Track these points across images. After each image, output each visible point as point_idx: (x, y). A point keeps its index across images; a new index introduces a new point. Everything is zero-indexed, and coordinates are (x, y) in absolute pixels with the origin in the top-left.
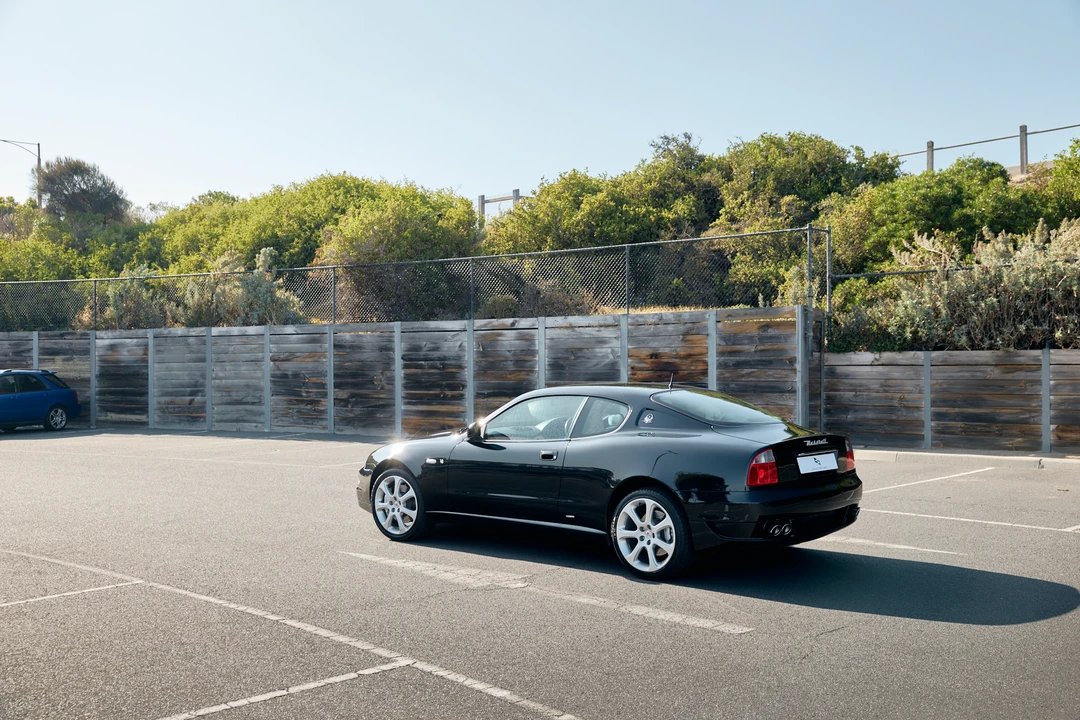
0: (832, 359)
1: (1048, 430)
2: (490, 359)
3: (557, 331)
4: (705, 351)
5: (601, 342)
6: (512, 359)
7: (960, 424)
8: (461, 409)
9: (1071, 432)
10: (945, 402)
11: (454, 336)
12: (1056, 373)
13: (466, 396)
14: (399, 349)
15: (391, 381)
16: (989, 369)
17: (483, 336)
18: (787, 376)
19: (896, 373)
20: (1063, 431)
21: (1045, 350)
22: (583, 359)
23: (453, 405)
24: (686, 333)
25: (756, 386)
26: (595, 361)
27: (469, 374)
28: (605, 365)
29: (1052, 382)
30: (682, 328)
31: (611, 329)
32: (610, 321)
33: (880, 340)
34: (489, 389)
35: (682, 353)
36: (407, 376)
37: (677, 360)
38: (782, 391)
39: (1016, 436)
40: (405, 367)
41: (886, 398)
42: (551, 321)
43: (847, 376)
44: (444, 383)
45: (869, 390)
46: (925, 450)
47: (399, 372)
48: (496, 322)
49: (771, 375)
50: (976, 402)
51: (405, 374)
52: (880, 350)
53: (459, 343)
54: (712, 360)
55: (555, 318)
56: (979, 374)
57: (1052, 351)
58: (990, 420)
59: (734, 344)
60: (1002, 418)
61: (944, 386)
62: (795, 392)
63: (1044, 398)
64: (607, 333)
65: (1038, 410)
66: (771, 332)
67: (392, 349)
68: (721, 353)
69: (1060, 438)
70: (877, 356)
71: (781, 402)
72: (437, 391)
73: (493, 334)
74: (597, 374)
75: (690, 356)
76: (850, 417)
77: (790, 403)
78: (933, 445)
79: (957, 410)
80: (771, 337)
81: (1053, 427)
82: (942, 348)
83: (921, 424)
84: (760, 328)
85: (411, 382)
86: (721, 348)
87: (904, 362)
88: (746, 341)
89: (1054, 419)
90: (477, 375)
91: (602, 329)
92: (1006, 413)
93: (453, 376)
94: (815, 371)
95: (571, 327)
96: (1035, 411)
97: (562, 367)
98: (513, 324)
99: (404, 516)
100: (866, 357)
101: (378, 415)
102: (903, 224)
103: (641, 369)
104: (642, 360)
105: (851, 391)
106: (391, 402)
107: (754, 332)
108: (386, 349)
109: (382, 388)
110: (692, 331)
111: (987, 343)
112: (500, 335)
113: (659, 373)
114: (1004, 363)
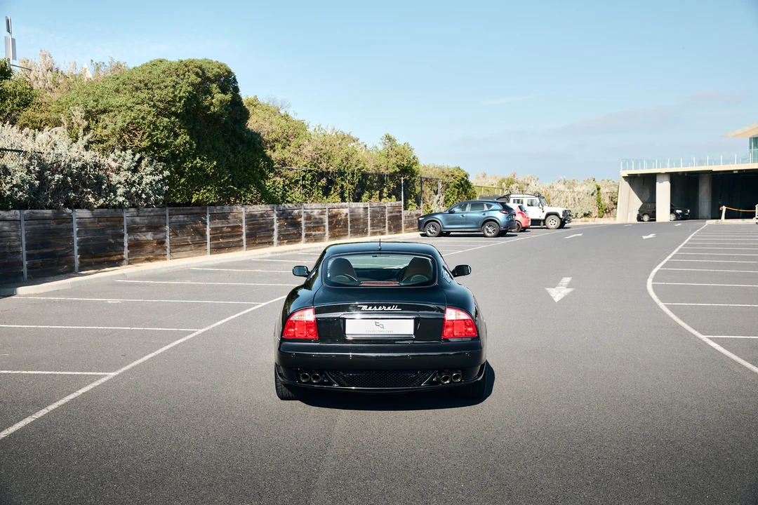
1: (77, 259)
7: (40, 261)
9: (86, 258)
10: (32, 246)
12: (78, 223)
16: (52, 222)
19: (6, 227)
20: (83, 258)
21: (73, 209)
29: (77, 229)
39: (65, 264)
41: (1, 246)
50: (46, 244)
56: (47, 225)
57: (76, 210)
58: (52, 255)
60: (59, 254)
61: (31, 235)
63: (75, 239)
69: (82, 262)
79: (38, 251)
81: (79, 256)
82: (28, 208)
83: (21, 264)
87: (9, 218)
89: (80, 251)
92: (60, 250)
96: (71, 248)
114: (58, 218)
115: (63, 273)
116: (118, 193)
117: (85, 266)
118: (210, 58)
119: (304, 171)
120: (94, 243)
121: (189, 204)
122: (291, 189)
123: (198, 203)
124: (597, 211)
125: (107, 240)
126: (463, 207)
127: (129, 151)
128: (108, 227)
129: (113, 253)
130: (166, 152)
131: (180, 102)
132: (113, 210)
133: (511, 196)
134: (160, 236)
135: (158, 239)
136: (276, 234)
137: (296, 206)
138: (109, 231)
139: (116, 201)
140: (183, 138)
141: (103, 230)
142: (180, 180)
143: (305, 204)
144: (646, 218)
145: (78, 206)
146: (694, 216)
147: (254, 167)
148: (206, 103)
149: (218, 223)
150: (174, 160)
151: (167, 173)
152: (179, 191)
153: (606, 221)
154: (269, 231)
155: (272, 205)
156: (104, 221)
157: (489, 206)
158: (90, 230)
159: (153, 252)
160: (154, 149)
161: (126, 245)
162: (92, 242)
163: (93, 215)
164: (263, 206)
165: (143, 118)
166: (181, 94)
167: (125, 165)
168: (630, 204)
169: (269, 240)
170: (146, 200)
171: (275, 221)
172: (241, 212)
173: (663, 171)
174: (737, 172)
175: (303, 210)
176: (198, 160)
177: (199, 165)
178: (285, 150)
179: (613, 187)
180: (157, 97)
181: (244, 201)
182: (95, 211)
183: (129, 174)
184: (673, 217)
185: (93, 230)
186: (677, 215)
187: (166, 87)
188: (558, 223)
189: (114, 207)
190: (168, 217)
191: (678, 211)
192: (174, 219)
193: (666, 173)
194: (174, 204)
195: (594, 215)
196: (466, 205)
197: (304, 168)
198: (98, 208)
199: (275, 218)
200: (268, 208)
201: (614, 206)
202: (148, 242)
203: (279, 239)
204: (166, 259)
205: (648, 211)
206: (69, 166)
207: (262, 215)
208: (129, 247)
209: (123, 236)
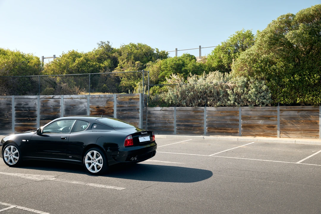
0: (150, 109)
1: (206, 128)
2: (45, 108)
3: (68, 99)
4: (113, 106)
5: (81, 103)
6: (52, 108)
7: (184, 127)
8: (35, 124)
9: (211, 129)
10: (180, 121)
11: (33, 100)
12: (207, 113)
13: (37, 120)
14: (14, 104)
15: (11, 115)
16: (191, 112)
17: (43, 101)
18: (137, 114)
19: (167, 113)
20: (209, 129)
21: (205, 107)
22: (75, 108)
23: (33, 122)
24: (107, 101)
25: (128, 117)
26: (79, 109)
27: (38, 113)
28: (82, 110)
29: (207, 116)
30: (106, 99)
31: (84, 99)
32: (84, 97)
33: (163, 104)
34: (44, 117)
35: (106, 106)
36: (16, 113)
37: (105, 109)
38: (135, 118)
39: (198, 130)
40: (16, 110)
41: (164, 120)
42: (65, 96)
43: (153, 114)
44: (29, 115)
45: (159, 118)
46: (174, 134)
47: (14, 112)
48: (47, 96)
49: (132, 113)
50: (188, 121)
51: (16, 112)
52: (162, 106)
53: (35, 103)
54: (115, 109)
55: (67, 95)
56: (188, 113)
57: (207, 107)
58: (191, 126)
59: (121, 104)
60: (195, 125)
61: (180, 117)
62: (139, 118)
63: (205, 120)
64: (83, 100)
65: (203, 123)
66: (132, 101)
67: (11, 104)
68: (118, 107)
69: (208, 131)
70: (162, 108)
71: (135, 121)
72: (27, 118)
73: (47, 100)
74: (80, 113)
75: (108, 107)
76: (154, 125)
77: (138, 122)
78: (176, 133)
79: (183, 123)
80: (132, 102)
81: (207, 128)
82: (179, 106)
83: (173, 127)
84: (129, 100)
85: (18, 115)
86: (117, 105)
87: (169, 110)
88: (125, 103)
89: (207, 126)
90: (41, 113)
91: (82, 99)
92: (195, 124)
93: (32, 113)
94: (145, 112)
95: (72, 98)
96: (202, 124)
97: (69, 111)
98: (53, 97)
99: (14, 159)
100: (159, 108)
101: (6, 126)
102: (169, 71)
103: (94, 111)
104: (94, 109)
105: (155, 118)
106: (11, 122)
107: (128, 101)
108: (9, 104)
109: (7, 117)
110: (109, 100)
111: (191, 105)
112: (48, 100)
113: (99, 113)
114: (196, 111)
115: (196, 134)
117: (209, 133)
120: (217, 123)
125: (226, 122)
128: (227, 115)
129: (230, 129)
134: (270, 123)
135: (269, 125)
138: (228, 118)
141: (223, 117)
156: (225, 113)
158: (215, 116)
159: (263, 131)
161: (241, 125)
162: (216, 122)
163: (217, 109)
182: (219, 108)
185: (217, 117)
189: (230, 106)
190: (279, 112)
192: (285, 113)
202: (259, 126)
204: (276, 137)
208: (243, 127)
209: (238, 121)
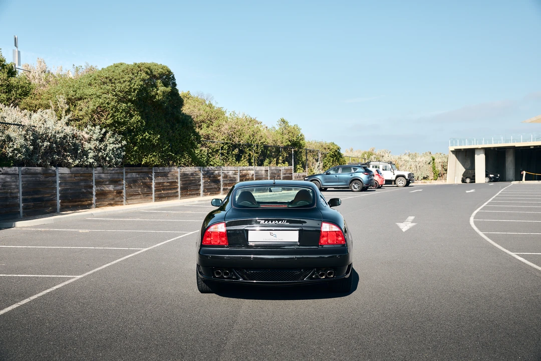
7: (32, 204)
9: (65, 202)
10: (27, 193)
12: (60, 178)
16: (41, 176)
19: (8, 178)
20: (62, 202)
21: (57, 167)
29: (59, 182)
33: (3, 160)
39: (50, 207)
41: (4, 193)
50: (37, 192)
56: (38, 178)
57: (59, 168)
58: (41, 200)
60: (45, 199)
61: (26, 185)
63: (57, 189)
69: (62, 206)
78: (23, 216)
79: (31, 197)
81: (60, 201)
82: (24, 166)
83: (18, 205)
87: (11, 172)
89: (60, 197)
96: (55, 195)
114: (46, 173)
115: (48, 213)
116: (89, 157)
117: (64, 208)
118: (156, 62)
119: (222, 143)
120: (72, 192)
121: (140, 165)
122: (213, 156)
123: (146, 165)
124: (433, 175)
125: (81, 190)
126: (336, 170)
127: (98, 127)
128: (82, 180)
129: (85, 200)
130: (124, 128)
131: (134, 92)
132: (85, 169)
133: (371, 163)
134: (119, 188)
135: (117, 190)
136: (202, 188)
137: (217, 168)
138: (82, 184)
139: (87, 162)
140: (137, 118)
141: (78, 182)
142: (133, 148)
143: (223, 167)
144: (468, 180)
145: (60, 165)
146: (503, 179)
147: (187, 139)
148: (153, 93)
149: (161, 180)
150: (130, 134)
151: (124, 143)
152: (132, 156)
153: (439, 182)
154: (196, 185)
155: (200, 167)
156: (78, 177)
157: (355, 169)
158: (68, 182)
159: (114, 199)
160: (116, 125)
161: (94, 193)
162: (69, 191)
163: (71, 171)
164: (193, 167)
165: (108, 103)
166: (135, 87)
167: (95, 137)
168: (456, 170)
169: (197, 192)
170: (110, 162)
171: (201, 179)
172: (177, 171)
173: (480, 147)
174: (533, 147)
175: (221, 171)
176: (147, 134)
177: (147, 137)
178: (210, 129)
179: (444, 159)
180: (118, 89)
181: (180, 164)
182: (73, 169)
183: (97, 143)
184: (488, 180)
185: (70, 182)
186: (490, 178)
187: (124, 81)
188: (404, 183)
189: (86, 166)
190: (124, 174)
191: (491, 176)
192: (129, 176)
193: (482, 148)
194: (129, 165)
195: (431, 178)
196: (338, 169)
197: (223, 141)
198: (75, 166)
199: (202, 176)
200: (197, 169)
201: (445, 172)
202: (110, 192)
203: (204, 191)
204: (123, 205)
205: (469, 175)
206: (55, 136)
207: (192, 174)
208: (96, 195)
209: (92, 187)
